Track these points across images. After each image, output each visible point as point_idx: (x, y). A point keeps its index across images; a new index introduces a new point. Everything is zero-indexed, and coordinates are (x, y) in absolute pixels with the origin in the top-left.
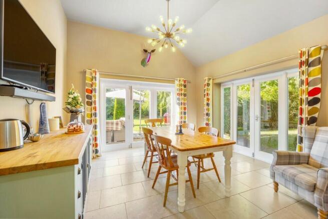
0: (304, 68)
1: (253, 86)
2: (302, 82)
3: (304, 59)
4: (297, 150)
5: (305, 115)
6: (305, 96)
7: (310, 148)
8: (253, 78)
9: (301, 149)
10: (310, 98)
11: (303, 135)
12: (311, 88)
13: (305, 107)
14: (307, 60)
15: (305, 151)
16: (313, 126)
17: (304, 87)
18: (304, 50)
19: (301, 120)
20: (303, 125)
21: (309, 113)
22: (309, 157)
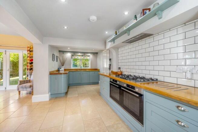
0: (29, 52)
1: (5, 54)
2: (28, 57)
3: (29, 49)
4: (27, 79)
5: (29, 67)
6: (29, 61)
7: (30, 77)
8: (6, 50)
9: (28, 78)
10: (30, 62)
11: (28, 74)
12: (31, 59)
13: (29, 65)
14: (30, 50)
15: (29, 79)
16: (31, 71)
17: (29, 58)
18: (29, 46)
19: (28, 69)
20: (28, 71)
21: (30, 67)
22: (30, 80)
